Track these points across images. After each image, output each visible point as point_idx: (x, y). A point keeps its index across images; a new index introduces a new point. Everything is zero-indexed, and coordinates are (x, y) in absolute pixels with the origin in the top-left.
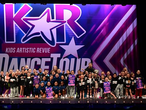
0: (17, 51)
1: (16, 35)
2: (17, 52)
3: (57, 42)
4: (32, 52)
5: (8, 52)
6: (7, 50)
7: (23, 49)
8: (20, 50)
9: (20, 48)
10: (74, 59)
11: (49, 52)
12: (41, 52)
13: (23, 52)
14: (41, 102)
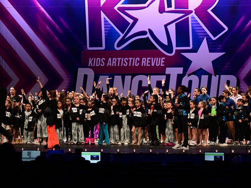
0: (108, 64)
1: (105, 36)
2: (108, 66)
3: (176, 47)
4: (133, 65)
5: (93, 65)
6: (90, 62)
7: (117, 60)
8: (113, 62)
9: (114, 59)
10: (208, 76)
11: (163, 65)
12: (149, 65)
13: (118, 65)
14: (151, 151)
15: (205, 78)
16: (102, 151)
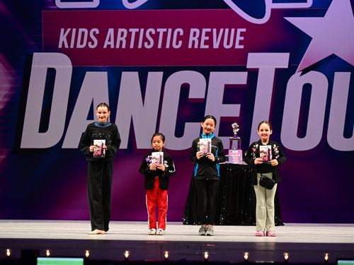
0: (107, 43)
2: (105, 47)
3: (274, 2)
4: (168, 46)
5: (69, 44)
6: (63, 38)
7: (129, 34)
8: (119, 38)
9: (120, 30)
10: (349, 74)
11: (242, 47)
12: (207, 47)
13: (132, 46)
14: (206, 256)
16: (87, 254)
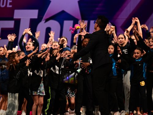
11: (11, 6)
15: (68, 24)
